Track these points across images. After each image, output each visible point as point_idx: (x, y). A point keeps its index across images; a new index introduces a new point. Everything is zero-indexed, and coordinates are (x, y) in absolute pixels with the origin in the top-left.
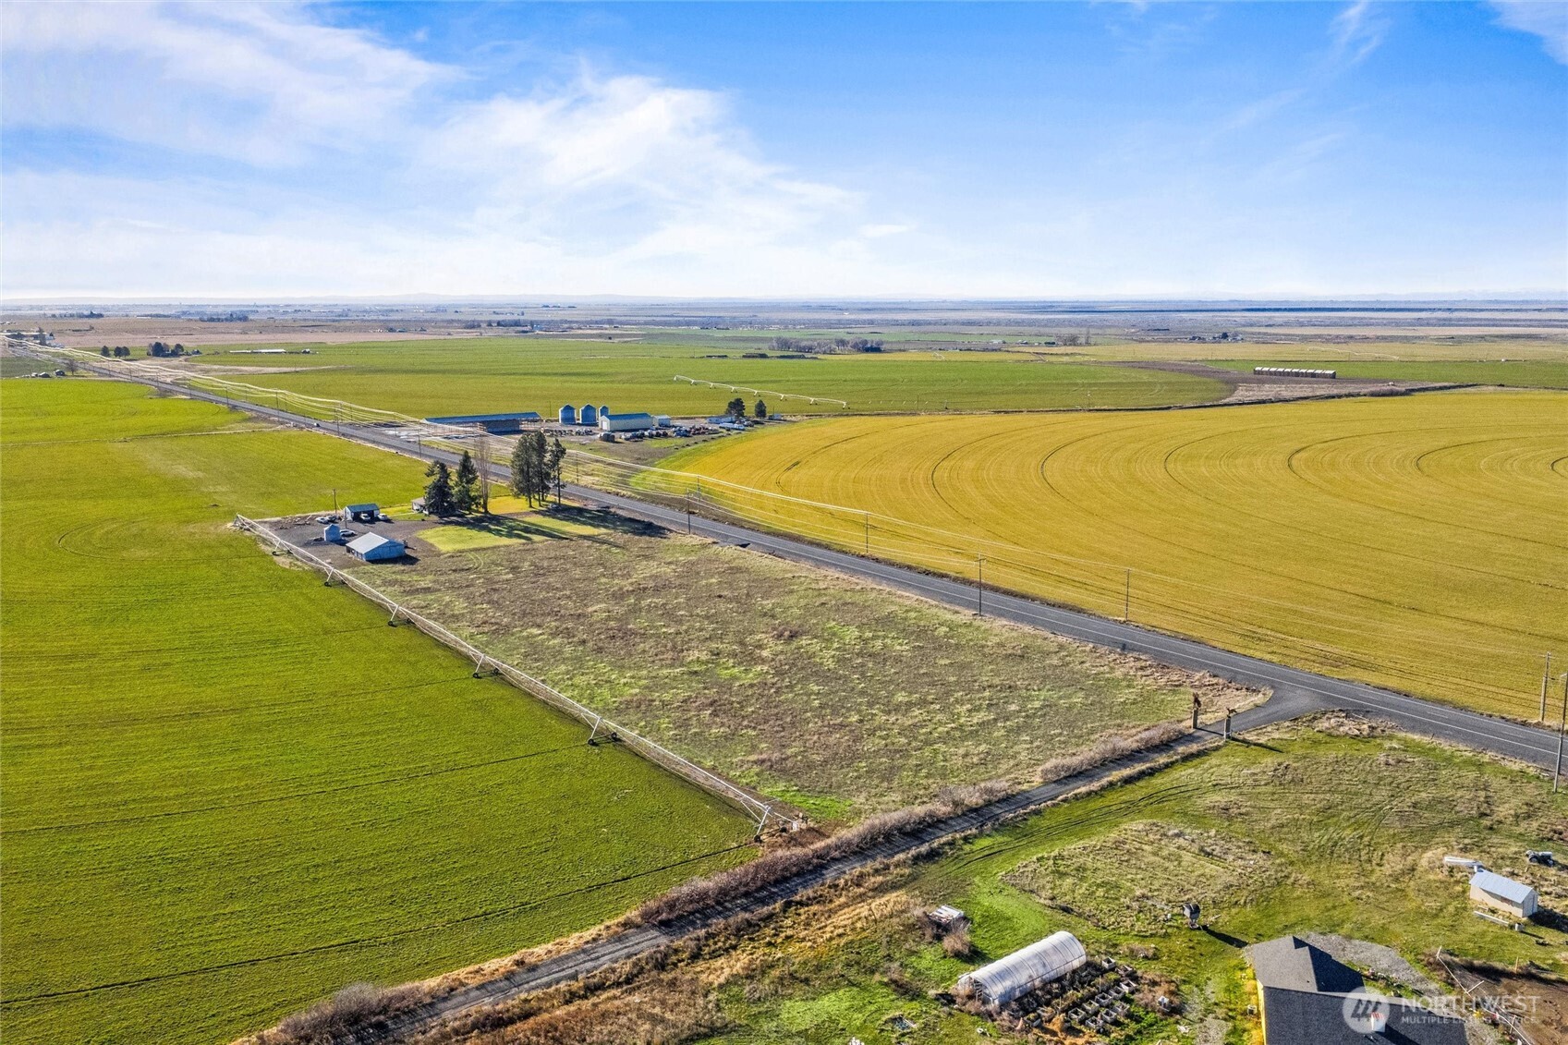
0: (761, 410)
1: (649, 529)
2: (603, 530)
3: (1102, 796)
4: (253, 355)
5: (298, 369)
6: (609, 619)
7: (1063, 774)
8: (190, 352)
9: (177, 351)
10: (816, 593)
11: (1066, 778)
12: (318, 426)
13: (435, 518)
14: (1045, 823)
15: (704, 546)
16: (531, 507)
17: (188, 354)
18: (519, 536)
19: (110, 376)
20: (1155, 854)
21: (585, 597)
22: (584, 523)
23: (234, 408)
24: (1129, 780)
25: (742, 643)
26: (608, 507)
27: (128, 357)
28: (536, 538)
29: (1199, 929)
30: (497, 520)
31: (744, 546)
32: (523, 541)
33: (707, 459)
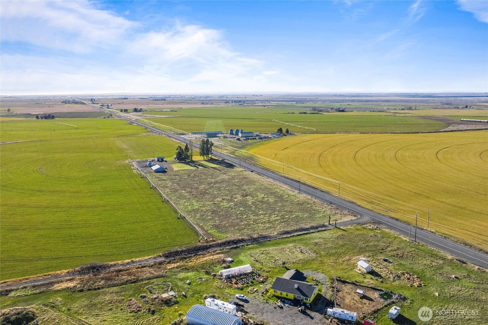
0: (287, 131)
1: (231, 166)
2: (219, 166)
3: (289, 238)
4: (161, 112)
5: (170, 116)
6: (204, 189)
7: (283, 232)
8: (144, 111)
9: (141, 110)
10: (261, 185)
11: (283, 233)
12: (165, 134)
13: (178, 161)
14: (269, 243)
15: (242, 171)
16: (204, 159)
17: (143, 111)
18: (196, 167)
19: (120, 118)
20: (289, 251)
21: (201, 183)
22: (215, 164)
23: (146, 128)
24: (298, 235)
25: (232, 197)
26: (224, 160)
27: (127, 112)
28: (200, 167)
29: (284, 267)
30: (193, 162)
31: (252, 172)
32: (196, 168)
33: (262, 146)
